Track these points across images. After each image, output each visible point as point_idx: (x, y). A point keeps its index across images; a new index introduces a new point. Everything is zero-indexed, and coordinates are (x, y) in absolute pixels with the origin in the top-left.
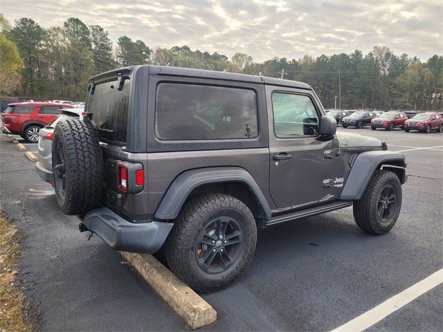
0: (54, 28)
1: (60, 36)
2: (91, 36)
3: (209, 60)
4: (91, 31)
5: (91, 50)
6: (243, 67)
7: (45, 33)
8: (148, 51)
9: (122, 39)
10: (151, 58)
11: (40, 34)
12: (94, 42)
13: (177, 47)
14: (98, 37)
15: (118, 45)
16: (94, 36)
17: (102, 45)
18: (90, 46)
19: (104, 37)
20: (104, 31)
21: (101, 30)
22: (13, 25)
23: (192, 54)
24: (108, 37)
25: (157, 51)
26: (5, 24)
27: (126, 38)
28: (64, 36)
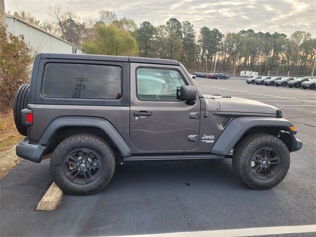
0: (161, 26)
1: (164, 31)
2: (182, 29)
3: (269, 38)
4: (183, 25)
5: (182, 38)
6: (301, 42)
7: (155, 30)
8: (221, 36)
9: (203, 29)
10: (222, 41)
11: (152, 30)
12: (184, 32)
13: (243, 31)
14: (187, 29)
15: (200, 33)
16: (184, 28)
17: (189, 34)
18: (182, 35)
19: (191, 29)
20: (191, 24)
21: (189, 24)
22: (139, 26)
23: (255, 35)
24: (193, 28)
25: (227, 35)
26: (135, 27)
27: (206, 28)
28: (166, 30)
